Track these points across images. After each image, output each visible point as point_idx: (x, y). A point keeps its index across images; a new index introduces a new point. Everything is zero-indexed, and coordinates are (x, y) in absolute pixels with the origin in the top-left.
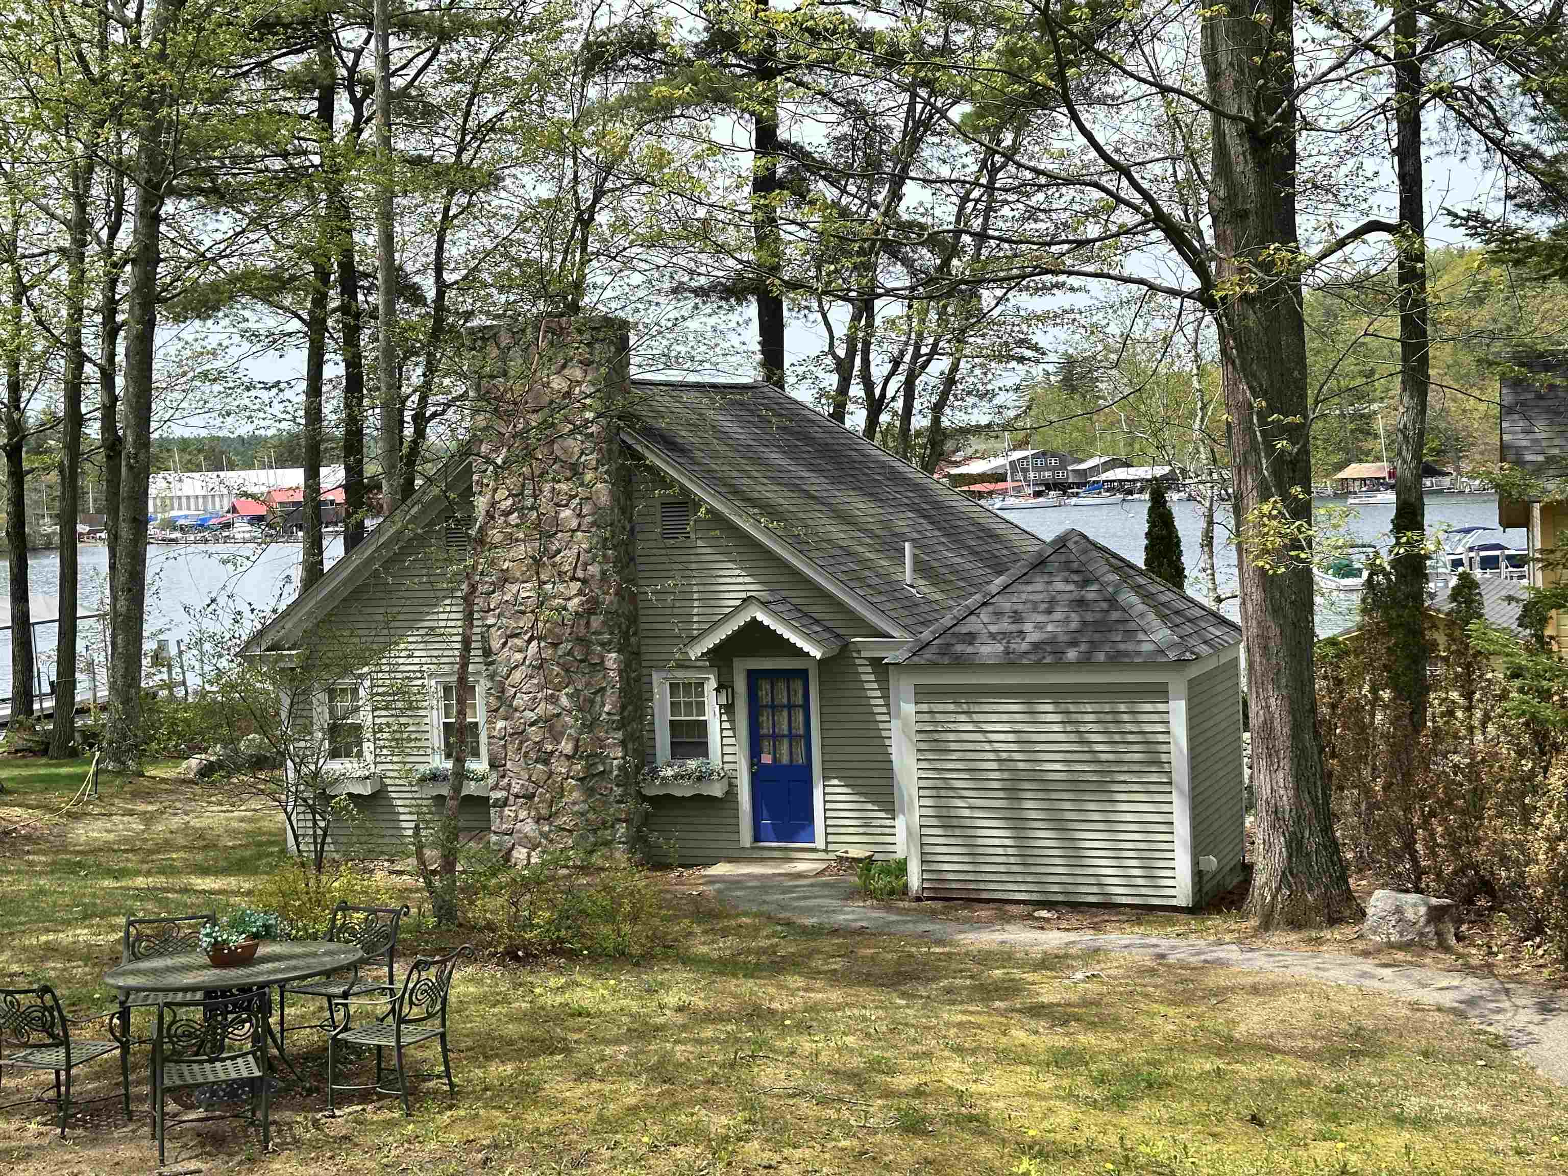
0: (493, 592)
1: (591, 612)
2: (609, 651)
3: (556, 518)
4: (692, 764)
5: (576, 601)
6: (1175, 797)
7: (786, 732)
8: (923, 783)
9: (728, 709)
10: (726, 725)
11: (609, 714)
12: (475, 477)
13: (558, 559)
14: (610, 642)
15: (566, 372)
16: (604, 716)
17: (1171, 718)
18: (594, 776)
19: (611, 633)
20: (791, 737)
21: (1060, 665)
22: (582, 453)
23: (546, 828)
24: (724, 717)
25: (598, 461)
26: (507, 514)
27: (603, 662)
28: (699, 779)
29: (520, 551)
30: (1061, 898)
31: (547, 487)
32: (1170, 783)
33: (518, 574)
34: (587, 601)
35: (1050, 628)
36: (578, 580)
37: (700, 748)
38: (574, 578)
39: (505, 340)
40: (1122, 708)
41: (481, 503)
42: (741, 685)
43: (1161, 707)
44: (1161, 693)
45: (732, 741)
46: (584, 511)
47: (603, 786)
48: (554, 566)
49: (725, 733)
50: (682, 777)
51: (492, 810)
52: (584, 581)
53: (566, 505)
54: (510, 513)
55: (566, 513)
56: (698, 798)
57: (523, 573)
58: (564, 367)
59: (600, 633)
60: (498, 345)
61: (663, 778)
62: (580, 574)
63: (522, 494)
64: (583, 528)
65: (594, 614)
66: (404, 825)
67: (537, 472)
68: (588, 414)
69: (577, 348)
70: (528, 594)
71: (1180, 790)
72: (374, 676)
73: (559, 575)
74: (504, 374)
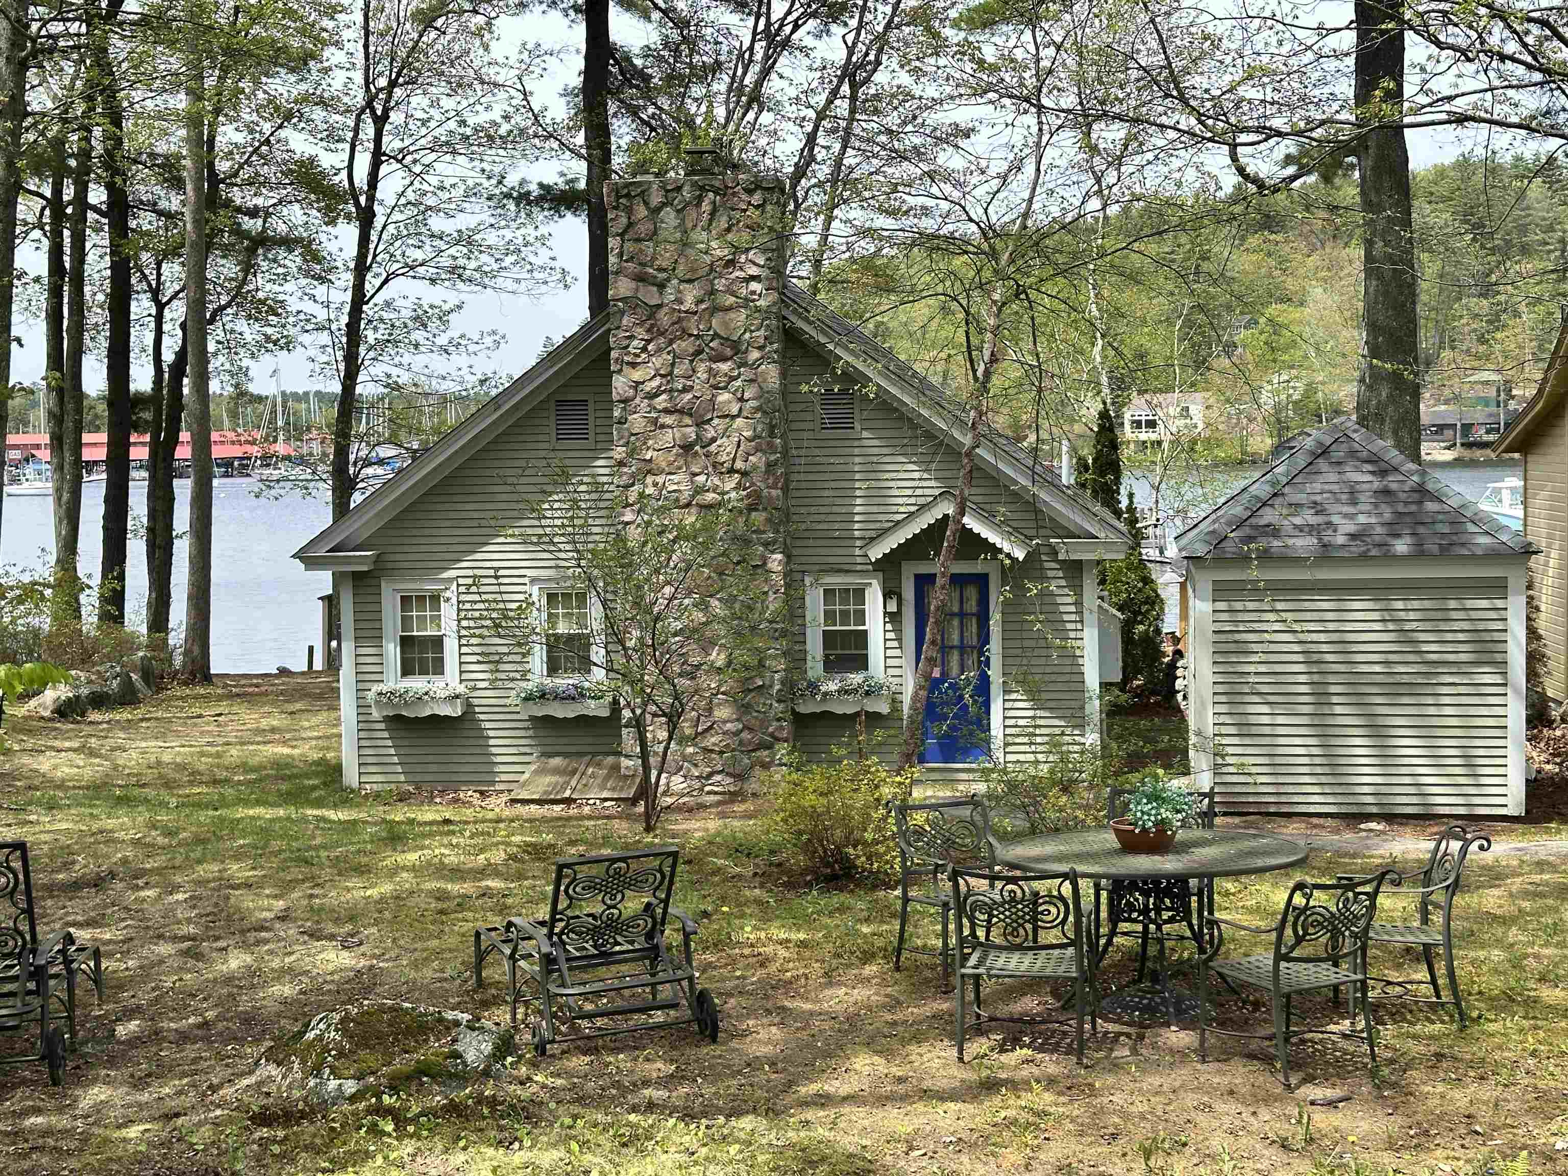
0: (633, 485)
1: (751, 508)
2: (773, 552)
3: (712, 401)
4: (856, 678)
5: (734, 495)
6: (1511, 699)
7: (956, 643)
8: (1220, 689)
9: (894, 618)
10: (891, 635)
12: (614, 354)
13: (713, 448)
14: (774, 542)
15: (729, 237)
17: (1509, 614)
18: (750, 691)
19: (777, 532)
20: (962, 648)
21: (1390, 558)
22: (747, 329)
23: (690, 750)
24: (889, 627)
25: (766, 338)
26: (652, 396)
27: (765, 564)
28: (867, 693)
29: (668, 438)
30: (1374, 810)
31: (702, 368)
32: (1505, 685)
33: (664, 464)
34: (748, 496)
35: (1362, 519)
36: (737, 472)
37: (861, 663)
38: (732, 471)
39: (656, 199)
40: (1452, 604)
41: (620, 384)
42: (909, 593)
43: (1499, 604)
44: (1499, 588)
45: (897, 652)
46: (746, 396)
47: (761, 704)
48: (707, 456)
49: (889, 644)
50: (846, 692)
51: (624, 731)
52: (744, 474)
53: (725, 388)
54: (656, 395)
55: (724, 397)
56: (862, 715)
57: (670, 464)
58: (728, 230)
59: (764, 532)
60: (646, 203)
61: (825, 694)
62: (739, 465)
63: (671, 373)
64: (745, 414)
65: (756, 510)
66: (494, 750)
67: (691, 350)
68: (755, 286)
69: (745, 211)
70: (675, 487)
71: (1516, 691)
72: (461, 581)
73: (714, 467)
74: (653, 234)
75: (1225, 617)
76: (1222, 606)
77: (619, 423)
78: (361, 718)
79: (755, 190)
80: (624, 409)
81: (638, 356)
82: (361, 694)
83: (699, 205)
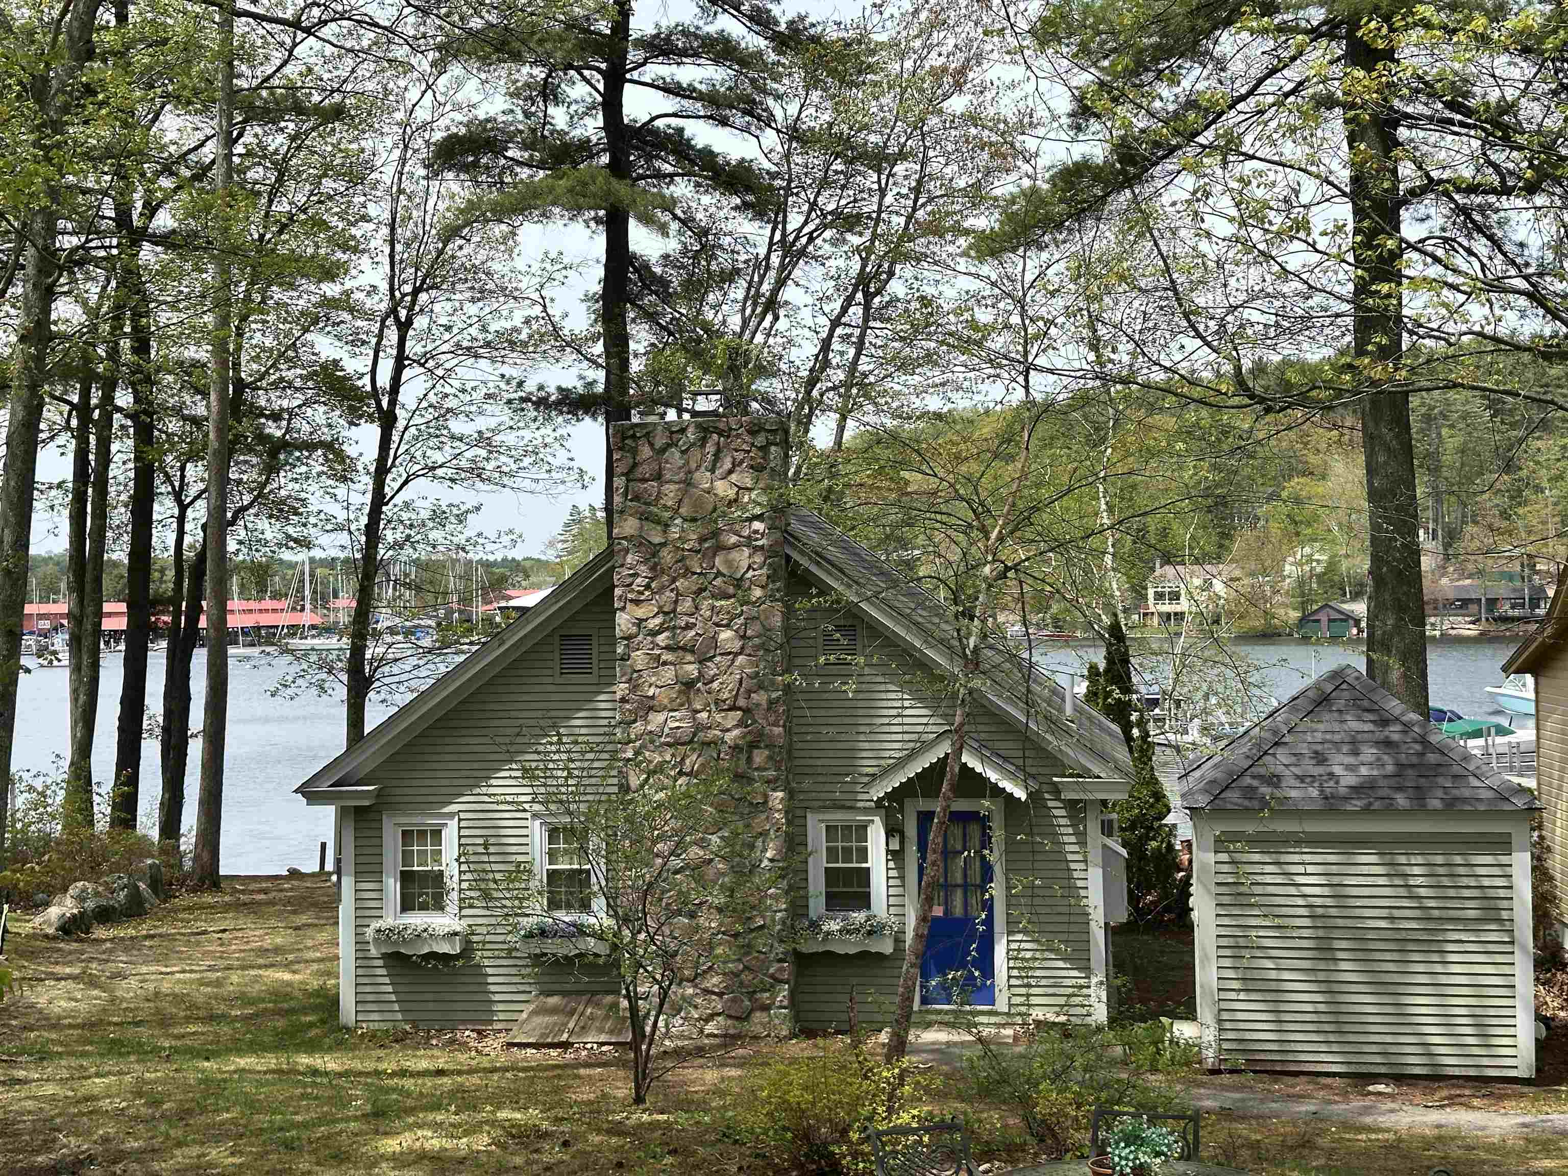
0: (635, 721)
1: (753, 746)
2: (774, 790)
3: (714, 638)
4: (859, 917)
5: (736, 732)
6: (1518, 958)
7: (959, 881)
8: (1224, 942)
9: (896, 856)
10: (893, 873)
11: (771, 860)
12: (618, 592)
13: (715, 685)
14: (776, 780)
15: (734, 477)
16: (765, 863)
17: (1515, 871)
18: (752, 931)
19: (778, 769)
20: (965, 887)
21: (1390, 811)
22: (749, 567)
23: (690, 991)
24: (891, 864)
25: (768, 577)
26: (654, 633)
27: (766, 802)
28: (870, 933)
29: (668, 674)
30: (1383, 1070)
31: (705, 605)
32: (1512, 943)
33: (666, 701)
34: (749, 733)
35: (1364, 771)
36: (740, 709)
37: (863, 900)
38: (733, 708)
39: (659, 442)
40: (1458, 860)
41: (623, 621)
42: (911, 830)
43: (1504, 859)
44: (1503, 844)
45: (899, 891)
46: (749, 633)
47: (761, 943)
48: (709, 693)
49: (891, 882)
50: (848, 932)
52: (746, 711)
53: (728, 626)
54: (659, 632)
55: (725, 635)
56: (864, 956)
57: (672, 701)
58: (730, 472)
59: (765, 769)
60: (651, 445)
61: (828, 933)
62: (741, 702)
63: (674, 611)
64: (748, 651)
65: (758, 747)
66: (493, 988)
67: (694, 588)
68: (758, 525)
69: (748, 452)
70: (677, 724)
71: (1524, 948)
72: (462, 816)
73: (716, 703)
74: (658, 477)
75: (1226, 868)
76: (1224, 857)
77: (622, 659)
78: (360, 955)
79: (758, 432)
80: (627, 646)
81: (642, 593)
82: (360, 930)
83: (703, 446)
